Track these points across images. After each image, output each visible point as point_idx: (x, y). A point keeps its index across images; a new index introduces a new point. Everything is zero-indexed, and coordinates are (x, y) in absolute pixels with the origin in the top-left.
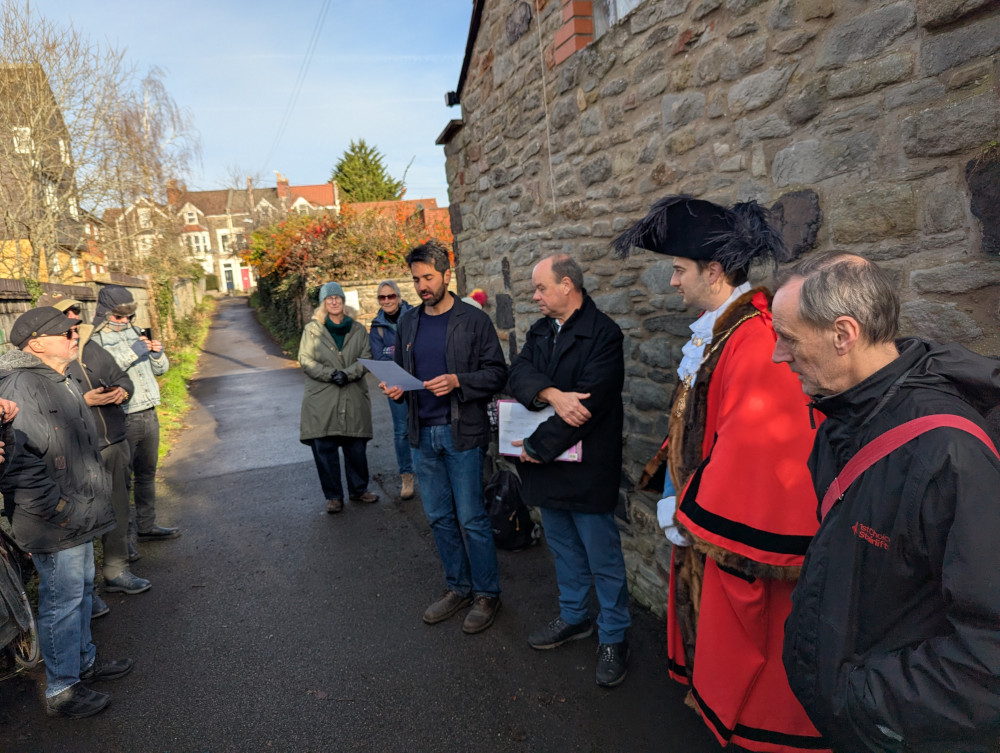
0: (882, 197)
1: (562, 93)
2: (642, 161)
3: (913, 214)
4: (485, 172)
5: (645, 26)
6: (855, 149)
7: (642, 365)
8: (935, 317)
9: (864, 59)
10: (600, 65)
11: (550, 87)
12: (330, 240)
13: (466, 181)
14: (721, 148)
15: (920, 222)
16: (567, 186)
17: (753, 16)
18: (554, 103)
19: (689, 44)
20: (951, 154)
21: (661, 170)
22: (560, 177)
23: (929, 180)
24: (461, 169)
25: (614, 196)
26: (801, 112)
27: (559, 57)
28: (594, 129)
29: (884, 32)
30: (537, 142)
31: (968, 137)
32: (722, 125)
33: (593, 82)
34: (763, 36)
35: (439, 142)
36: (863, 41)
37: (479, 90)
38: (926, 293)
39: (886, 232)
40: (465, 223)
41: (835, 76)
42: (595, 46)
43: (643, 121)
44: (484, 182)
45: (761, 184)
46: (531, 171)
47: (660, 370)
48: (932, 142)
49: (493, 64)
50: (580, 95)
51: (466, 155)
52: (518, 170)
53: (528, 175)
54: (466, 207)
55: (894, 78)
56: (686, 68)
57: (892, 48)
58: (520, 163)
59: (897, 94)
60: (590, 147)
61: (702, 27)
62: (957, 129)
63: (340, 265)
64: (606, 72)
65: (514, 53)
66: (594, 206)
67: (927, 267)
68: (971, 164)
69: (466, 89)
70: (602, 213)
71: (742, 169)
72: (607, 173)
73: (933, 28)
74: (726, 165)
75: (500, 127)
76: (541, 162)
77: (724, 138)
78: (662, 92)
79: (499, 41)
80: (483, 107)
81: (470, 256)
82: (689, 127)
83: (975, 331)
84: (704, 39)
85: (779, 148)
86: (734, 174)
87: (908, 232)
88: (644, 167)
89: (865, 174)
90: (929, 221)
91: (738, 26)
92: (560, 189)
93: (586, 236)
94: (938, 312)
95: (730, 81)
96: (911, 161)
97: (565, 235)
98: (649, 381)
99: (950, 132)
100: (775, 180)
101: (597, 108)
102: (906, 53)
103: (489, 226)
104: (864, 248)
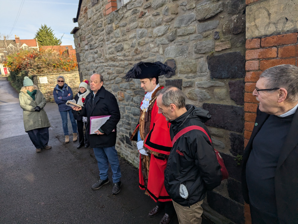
0: (189, 63)
1: (109, 24)
2: (132, 47)
3: (196, 68)
4: (87, 44)
5: (131, 8)
6: (183, 50)
7: (134, 103)
8: (201, 94)
9: (185, 27)
10: (119, 17)
11: (105, 21)
12: (36, 60)
13: (81, 46)
14: (152, 45)
15: (198, 70)
16: (111, 51)
17: (158, 10)
18: (106, 26)
19: (143, 15)
20: (204, 54)
21: (137, 50)
22: (109, 48)
23: (200, 59)
24: (79, 43)
25: (124, 55)
26: (171, 38)
27: (107, 12)
28: (118, 36)
29: (189, 20)
30: (102, 37)
31: (207, 50)
32: (152, 39)
33: (117, 22)
34: (161, 16)
35: (72, 33)
36: (185, 21)
37: (83, 19)
38: (199, 88)
39: (190, 72)
40: (81, 59)
41: (178, 30)
42: (117, 11)
43: (131, 35)
44: (86, 47)
45: (162, 56)
46: (101, 46)
47: (139, 105)
48: (200, 50)
49: (87, 11)
50: (114, 25)
51: (80, 38)
52: (96, 45)
54: (81, 54)
55: (192, 33)
56: (142, 22)
57: (191, 24)
58: (97, 43)
59: (192, 37)
60: (117, 41)
61: (146, 11)
62: (205, 48)
63: (40, 68)
64: (121, 19)
65: (94, 9)
66: (119, 58)
67: (199, 81)
68: (208, 57)
69: (79, 18)
70: (121, 60)
71: (157, 52)
72: (122, 49)
73: (200, 21)
74: (153, 50)
75: (91, 31)
76: (103, 43)
77: (153, 43)
78: (136, 28)
79: (89, 4)
80: (85, 24)
81: (83, 69)
82: (144, 39)
83: (209, 97)
84: (147, 14)
85: (166, 47)
86: (155, 53)
87: (195, 72)
88: (132, 48)
89: (186, 56)
90: (199, 70)
91: (155, 12)
92: (109, 52)
93: (117, 66)
94: (201, 92)
95: (153, 27)
96: (196, 54)
97: (111, 65)
98: (136, 108)
99: (204, 48)
100: (165, 56)
101: (119, 30)
102: (194, 26)
103: (89, 61)
104: (186, 75)
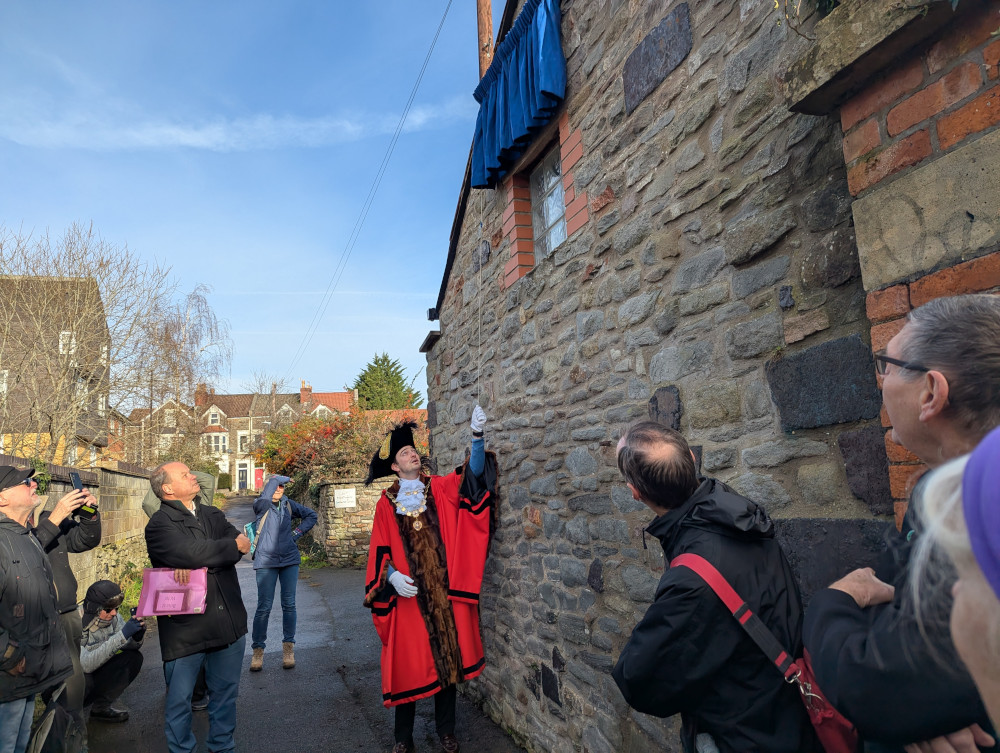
0: (718, 390)
1: (509, 311)
2: (564, 364)
3: (738, 403)
4: (455, 375)
5: (564, 260)
6: (699, 354)
7: (568, 543)
8: (759, 487)
9: (701, 287)
10: (535, 289)
11: (501, 306)
12: (336, 440)
13: (442, 382)
14: (615, 353)
15: (743, 411)
16: (512, 385)
17: (631, 255)
18: (504, 318)
19: (592, 274)
20: (757, 356)
21: (576, 371)
22: (509, 378)
23: (747, 377)
24: (438, 372)
25: (545, 393)
26: (664, 325)
27: (508, 282)
28: (531, 338)
29: (710, 268)
30: (492, 349)
31: (764, 344)
32: (615, 336)
33: (530, 302)
34: (638, 269)
35: (422, 350)
36: (699, 274)
37: (453, 307)
38: (752, 467)
39: (723, 419)
40: (439, 419)
41: (684, 299)
42: (531, 274)
43: (563, 333)
44: (455, 383)
45: (643, 381)
46: (488, 373)
47: (581, 546)
48: (744, 348)
49: (463, 287)
50: (521, 312)
51: (442, 361)
52: (478, 372)
53: (485, 376)
54: (440, 405)
55: (718, 301)
56: (591, 292)
57: (716, 279)
58: (480, 367)
59: (721, 312)
60: (528, 353)
61: (600, 262)
62: (757, 338)
63: (344, 463)
64: (539, 294)
65: (478, 279)
66: (531, 401)
67: (751, 446)
68: (767, 363)
69: (444, 307)
70: (537, 407)
71: (630, 370)
72: (540, 374)
73: (739, 264)
74: (620, 366)
75: (467, 337)
76: (495, 366)
77: (617, 346)
78: (576, 310)
79: (468, 269)
80: (455, 321)
81: (442, 447)
82: (594, 337)
83: (786, 498)
84: (602, 271)
85: (653, 353)
86: (624, 374)
87: (737, 418)
88: (565, 368)
89: (708, 373)
90: (749, 409)
91: (622, 263)
92: (508, 388)
93: (525, 427)
94: (760, 483)
95: (619, 302)
96: (734, 362)
97: (511, 427)
98: (573, 557)
99: (753, 340)
100: (652, 378)
101: (533, 322)
102: (724, 283)
103: (457, 421)
104: (711, 431)
